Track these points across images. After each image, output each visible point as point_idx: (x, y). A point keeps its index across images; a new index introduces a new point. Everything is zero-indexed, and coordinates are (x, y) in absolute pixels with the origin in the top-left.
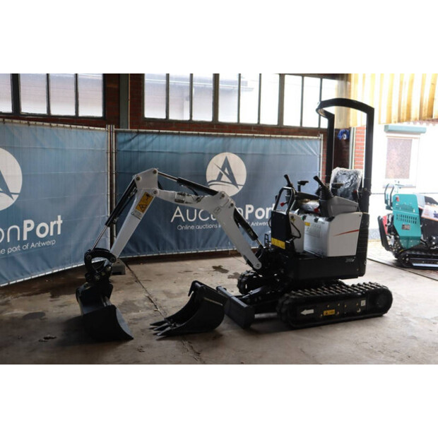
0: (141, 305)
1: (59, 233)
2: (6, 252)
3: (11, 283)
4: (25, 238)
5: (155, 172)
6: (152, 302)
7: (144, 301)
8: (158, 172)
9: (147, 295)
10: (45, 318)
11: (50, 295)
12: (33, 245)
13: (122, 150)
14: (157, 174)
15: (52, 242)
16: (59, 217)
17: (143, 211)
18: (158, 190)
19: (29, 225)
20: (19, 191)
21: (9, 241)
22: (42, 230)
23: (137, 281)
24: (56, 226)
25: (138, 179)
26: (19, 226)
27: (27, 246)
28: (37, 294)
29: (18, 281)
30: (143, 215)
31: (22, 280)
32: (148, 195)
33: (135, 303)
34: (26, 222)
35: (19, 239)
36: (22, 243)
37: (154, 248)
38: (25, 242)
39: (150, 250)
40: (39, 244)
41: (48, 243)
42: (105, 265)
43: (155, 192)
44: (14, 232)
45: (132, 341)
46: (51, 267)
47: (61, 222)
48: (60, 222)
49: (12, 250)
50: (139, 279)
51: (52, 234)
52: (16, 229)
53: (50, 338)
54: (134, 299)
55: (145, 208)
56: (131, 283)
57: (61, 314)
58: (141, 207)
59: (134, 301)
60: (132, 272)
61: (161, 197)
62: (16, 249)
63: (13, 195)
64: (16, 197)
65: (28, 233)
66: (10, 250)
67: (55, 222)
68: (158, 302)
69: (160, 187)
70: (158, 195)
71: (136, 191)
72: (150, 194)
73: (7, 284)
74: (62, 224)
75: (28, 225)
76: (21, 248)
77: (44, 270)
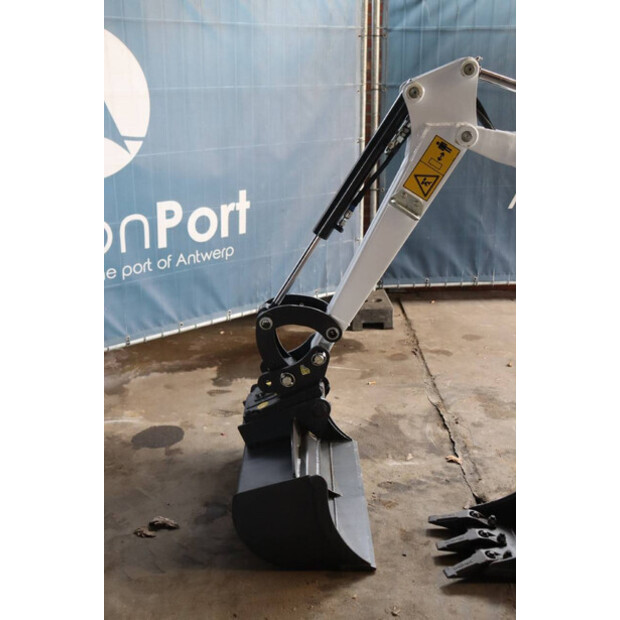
0: (416, 436)
1: (242, 230)
2: (119, 274)
3: (132, 342)
4: (162, 243)
5: (469, 69)
6: (445, 427)
7: (426, 419)
8: (478, 68)
9: (435, 400)
10: (178, 450)
11: (215, 376)
12: (181, 259)
13: (398, 27)
14: (475, 77)
15: (227, 253)
16: (243, 194)
17: (426, 195)
18: (476, 128)
19: (170, 214)
20: (143, 133)
21: (123, 249)
22: (203, 225)
23: (417, 351)
24: (234, 216)
25: (414, 93)
26: (146, 216)
27: (167, 262)
28: (189, 368)
29: (149, 338)
30: (426, 205)
31: (158, 336)
32: (443, 146)
33: (403, 425)
34: (162, 207)
35: (147, 245)
36: (156, 254)
37: (463, 268)
38: (163, 253)
39: (455, 273)
40: (196, 257)
41: (216, 254)
42: (313, 345)
43: (467, 136)
44: (135, 229)
45: (370, 579)
46: (223, 308)
47: (247, 205)
48: (243, 205)
49: (133, 270)
50: (422, 345)
51: (225, 233)
52: (140, 224)
53: (164, 526)
54: (400, 411)
55: (434, 185)
56: (402, 357)
57: (217, 440)
58: (422, 181)
59: (399, 417)
60: (409, 323)
61: (483, 152)
62: (143, 269)
63: (127, 142)
64: (135, 147)
65: (169, 231)
66: (127, 271)
67: (231, 207)
68: (461, 429)
69: (483, 118)
70: (474, 144)
71: (408, 133)
72: (451, 140)
73: (124, 344)
74: (248, 212)
75: (168, 213)
76: (154, 266)
77: (207, 313)
